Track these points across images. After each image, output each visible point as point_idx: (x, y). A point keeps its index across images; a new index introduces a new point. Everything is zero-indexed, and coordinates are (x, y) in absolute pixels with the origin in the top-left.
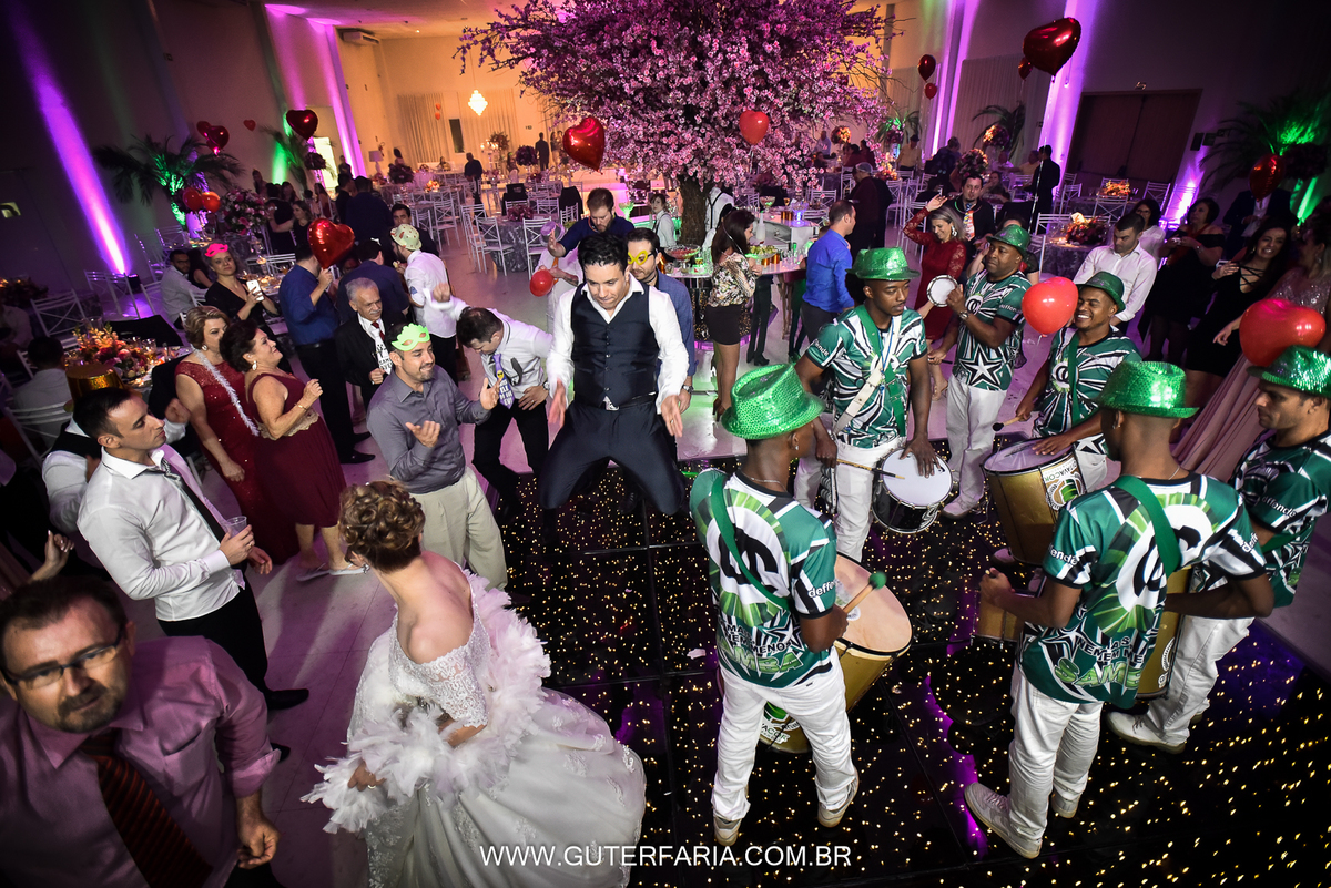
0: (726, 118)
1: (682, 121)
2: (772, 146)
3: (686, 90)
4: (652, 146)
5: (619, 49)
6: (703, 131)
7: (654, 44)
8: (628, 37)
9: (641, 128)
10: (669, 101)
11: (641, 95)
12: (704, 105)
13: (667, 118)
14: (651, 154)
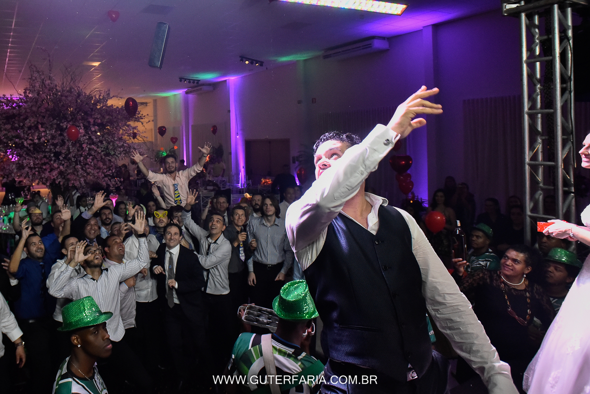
0: (74, 157)
1: (53, 159)
2: (98, 168)
3: (55, 145)
4: (37, 169)
5: (22, 128)
6: (63, 162)
7: (40, 126)
8: (28, 123)
9: (32, 161)
10: (47, 150)
11: (32, 146)
12: (64, 151)
13: (45, 156)
14: (37, 173)
